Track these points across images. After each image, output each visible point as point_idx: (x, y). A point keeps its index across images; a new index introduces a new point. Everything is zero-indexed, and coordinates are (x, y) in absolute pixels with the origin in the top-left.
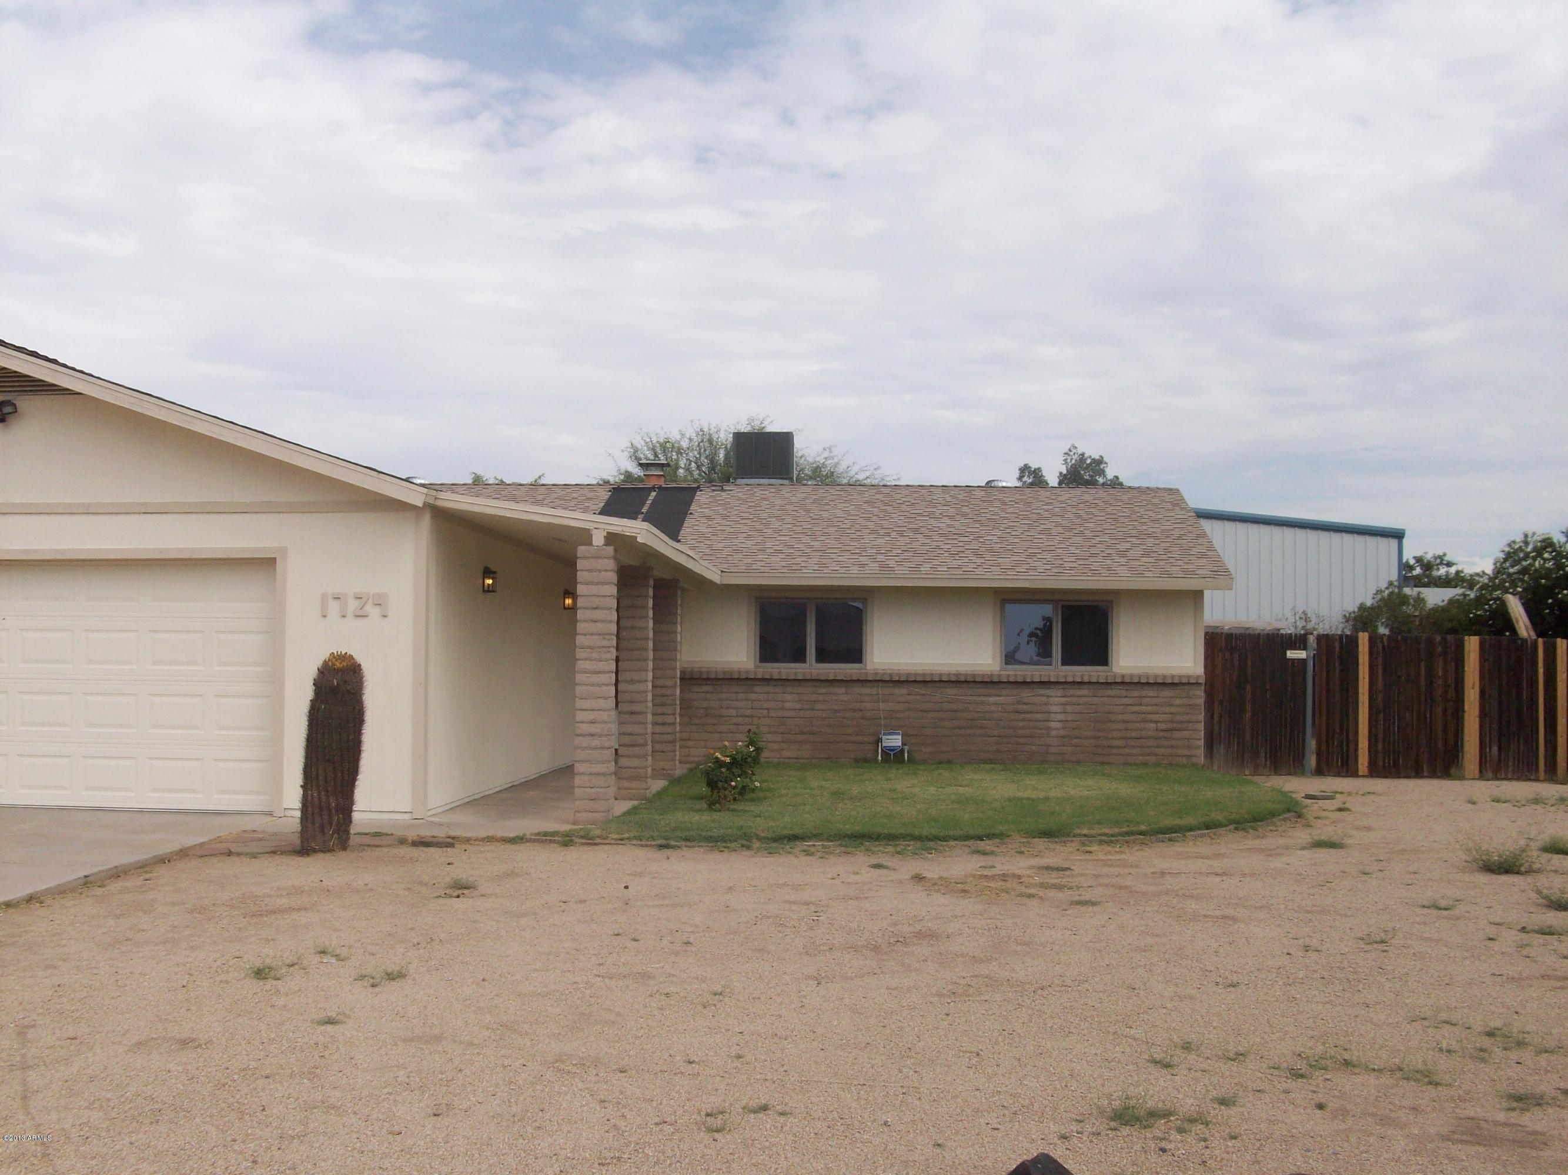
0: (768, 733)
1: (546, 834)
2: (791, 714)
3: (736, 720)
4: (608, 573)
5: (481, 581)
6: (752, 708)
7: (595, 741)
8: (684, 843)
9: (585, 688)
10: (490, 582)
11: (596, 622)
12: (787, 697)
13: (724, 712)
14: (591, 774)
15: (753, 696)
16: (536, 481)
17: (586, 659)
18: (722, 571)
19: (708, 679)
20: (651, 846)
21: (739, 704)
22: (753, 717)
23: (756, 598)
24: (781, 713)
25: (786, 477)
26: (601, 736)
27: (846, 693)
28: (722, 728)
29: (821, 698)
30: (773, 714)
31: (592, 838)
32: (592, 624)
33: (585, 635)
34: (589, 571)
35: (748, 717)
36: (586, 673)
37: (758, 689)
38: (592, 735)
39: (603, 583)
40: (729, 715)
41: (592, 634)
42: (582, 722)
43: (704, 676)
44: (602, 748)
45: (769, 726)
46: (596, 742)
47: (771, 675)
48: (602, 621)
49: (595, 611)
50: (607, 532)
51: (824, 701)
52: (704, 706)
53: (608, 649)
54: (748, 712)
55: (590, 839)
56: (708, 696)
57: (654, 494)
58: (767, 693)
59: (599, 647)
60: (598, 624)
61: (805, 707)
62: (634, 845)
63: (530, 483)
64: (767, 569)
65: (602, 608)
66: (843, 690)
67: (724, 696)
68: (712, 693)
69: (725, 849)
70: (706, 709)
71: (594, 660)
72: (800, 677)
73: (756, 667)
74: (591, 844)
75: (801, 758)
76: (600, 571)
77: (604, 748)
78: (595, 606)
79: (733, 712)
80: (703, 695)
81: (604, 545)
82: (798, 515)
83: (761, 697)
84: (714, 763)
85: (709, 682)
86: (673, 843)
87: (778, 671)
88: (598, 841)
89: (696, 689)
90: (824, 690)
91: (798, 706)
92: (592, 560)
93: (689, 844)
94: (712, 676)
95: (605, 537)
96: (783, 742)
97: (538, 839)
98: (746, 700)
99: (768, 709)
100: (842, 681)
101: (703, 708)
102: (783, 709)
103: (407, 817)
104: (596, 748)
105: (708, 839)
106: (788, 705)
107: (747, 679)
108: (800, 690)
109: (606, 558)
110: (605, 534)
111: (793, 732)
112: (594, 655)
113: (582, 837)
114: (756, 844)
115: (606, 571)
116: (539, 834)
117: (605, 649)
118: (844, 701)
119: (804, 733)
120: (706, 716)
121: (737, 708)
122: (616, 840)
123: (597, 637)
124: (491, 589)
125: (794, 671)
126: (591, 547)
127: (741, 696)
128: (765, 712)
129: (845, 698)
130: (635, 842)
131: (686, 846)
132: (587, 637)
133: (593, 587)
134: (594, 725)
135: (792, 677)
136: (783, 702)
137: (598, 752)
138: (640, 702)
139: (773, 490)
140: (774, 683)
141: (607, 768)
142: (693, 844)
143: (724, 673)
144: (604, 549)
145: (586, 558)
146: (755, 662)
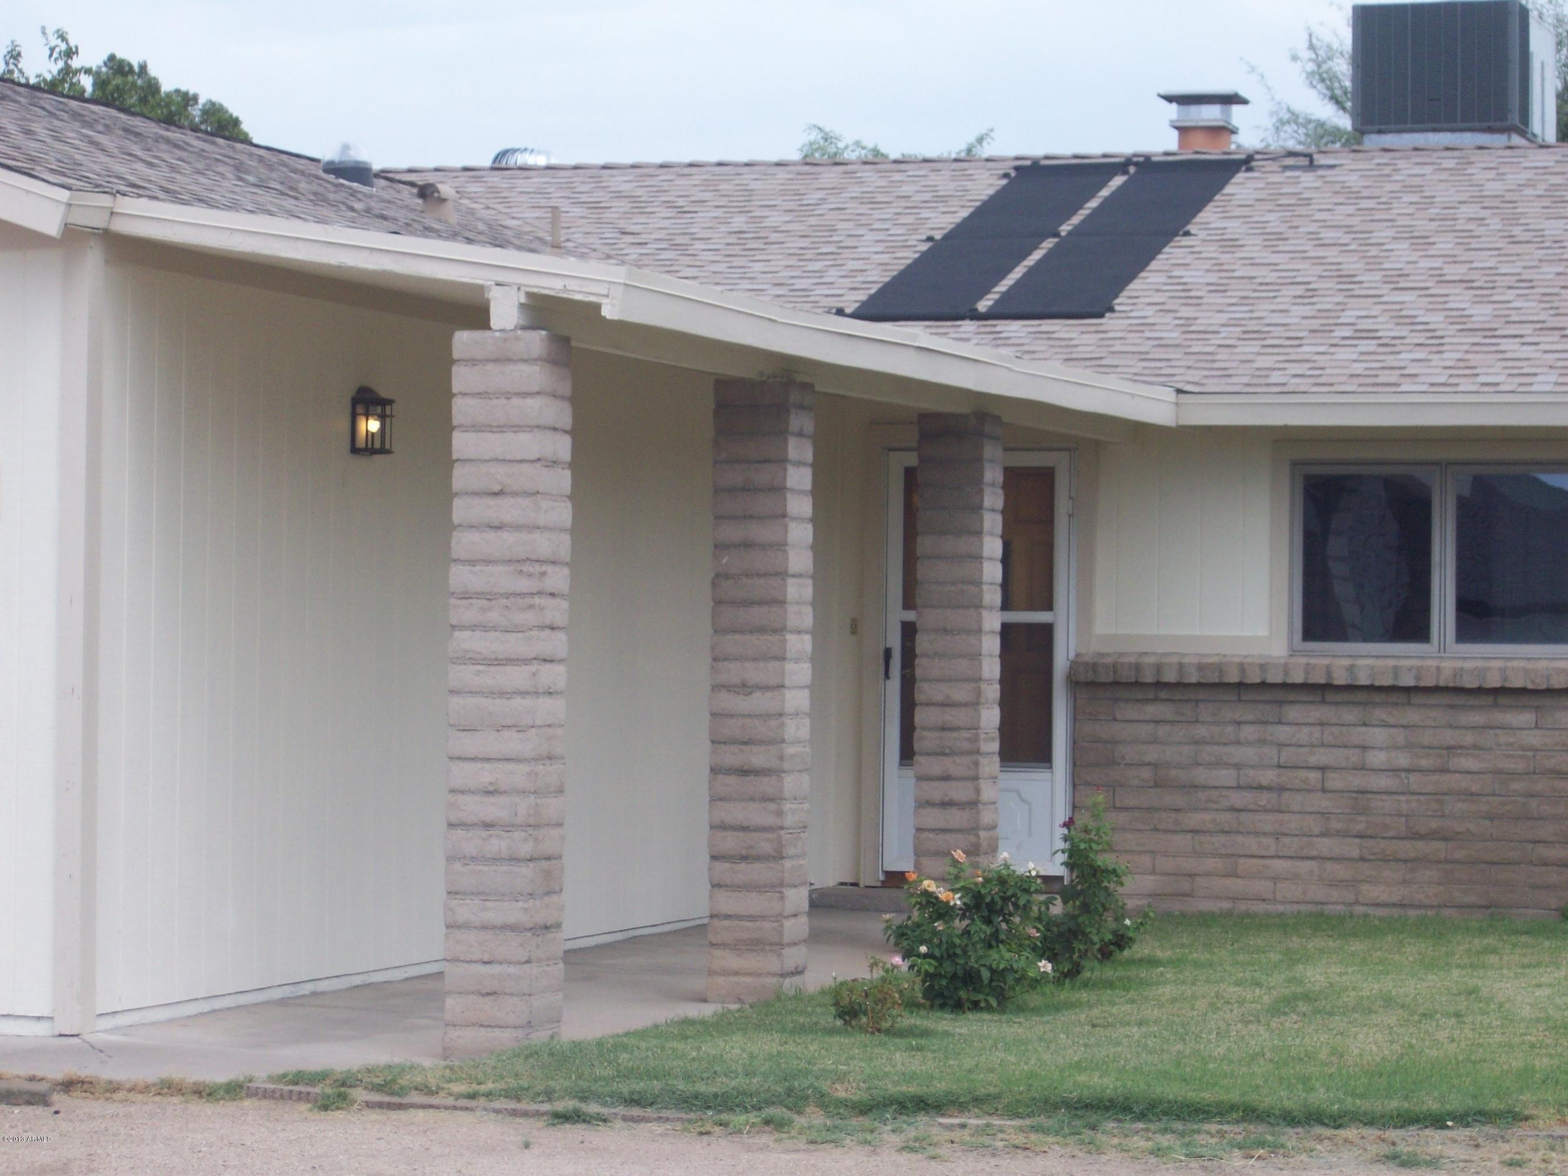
0: (1323, 835)
1: (298, 1078)
2: (1383, 782)
3: (1237, 799)
4: (529, 401)
5: (346, 425)
6: (1279, 766)
7: (494, 841)
8: (621, 1110)
9: (470, 701)
10: (374, 425)
11: (498, 528)
12: (1378, 735)
13: (1202, 775)
14: (484, 928)
15: (1282, 733)
16: (969, 151)
17: (473, 627)
18: (1179, 391)
19: (1159, 685)
20: (538, 1114)
21: (1246, 754)
22: (1281, 789)
23: (1295, 464)
24: (1357, 781)
25: (1498, 124)
26: (509, 827)
27: (1537, 727)
28: (1194, 820)
29: (1469, 738)
30: (1335, 781)
31: (402, 1092)
32: (491, 535)
33: (472, 563)
34: (482, 395)
35: (1269, 789)
36: (475, 662)
37: (1292, 713)
38: (487, 826)
39: (517, 428)
40: (1212, 783)
41: (489, 562)
42: (462, 792)
43: (1149, 679)
44: (513, 859)
45: (1325, 815)
46: (498, 844)
47: (1329, 673)
48: (518, 527)
49: (499, 501)
50: (529, 295)
51: (1476, 747)
52: (1148, 758)
53: (528, 600)
54: (1268, 777)
55: (392, 1094)
56: (1162, 731)
57: (1118, 181)
58: (1321, 724)
59: (508, 596)
60: (504, 535)
61: (1424, 763)
62: (497, 1111)
63: (953, 156)
64: (1304, 384)
65: (515, 494)
66: (1526, 718)
67: (1201, 731)
68: (1172, 722)
69: (717, 1129)
70: (1155, 765)
71: (494, 628)
72: (1408, 681)
73: (1293, 652)
74: (390, 1106)
75: (1412, 906)
76: (508, 395)
77: (518, 860)
78: (497, 488)
79: (1226, 776)
80: (1150, 727)
81: (516, 328)
82: (1481, 230)
83: (1304, 734)
84: (922, 907)
85: (1163, 695)
86: (593, 1108)
87: (1347, 662)
88: (416, 1098)
89: (1130, 712)
90: (1476, 718)
91: (1403, 760)
92: (490, 367)
93: (636, 1111)
94: (1170, 677)
95: (522, 305)
96: (1363, 859)
97: (274, 1091)
98: (1263, 742)
99: (1323, 769)
100: (1522, 691)
101: (1149, 764)
102: (1361, 768)
103: (42, 1029)
104: (496, 860)
105: (689, 1102)
106: (1377, 758)
107: (1263, 685)
108: (1413, 716)
109: (524, 361)
110: (523, 300)
111: (1391, 834)
112: (494, 616)
113: (378, 1088)
114: (815, 1117)
115: (525, 395)
116: (282, 1078)
117: (519, 601)
118: (1531, 749)
119: (1418, 836)
120: (1156, 786)
121: (1238, 767)
122: (459, 1096)
123: (501, 568)
124: (377, 445)
125: (1392, 662)
126: (488, 333)
127: (1248, 732)
128: (1314, 776)
129: (1534, 738)
130: (501, 1104)
131: (625, 1119)
132: (478, 568)
133: (491, 437)
134: (491, 799)
135: (1387, 681)
136: (1364, 748)
137: (502, 869)
138: (762, 742)
139: (1450, 164)
140: (1339, 697)
141: (526, 910)
142: (649, 1112)
143: (1201, 667)
144: (517, 338)
145: (473, 362)
146: (1291, 640)
